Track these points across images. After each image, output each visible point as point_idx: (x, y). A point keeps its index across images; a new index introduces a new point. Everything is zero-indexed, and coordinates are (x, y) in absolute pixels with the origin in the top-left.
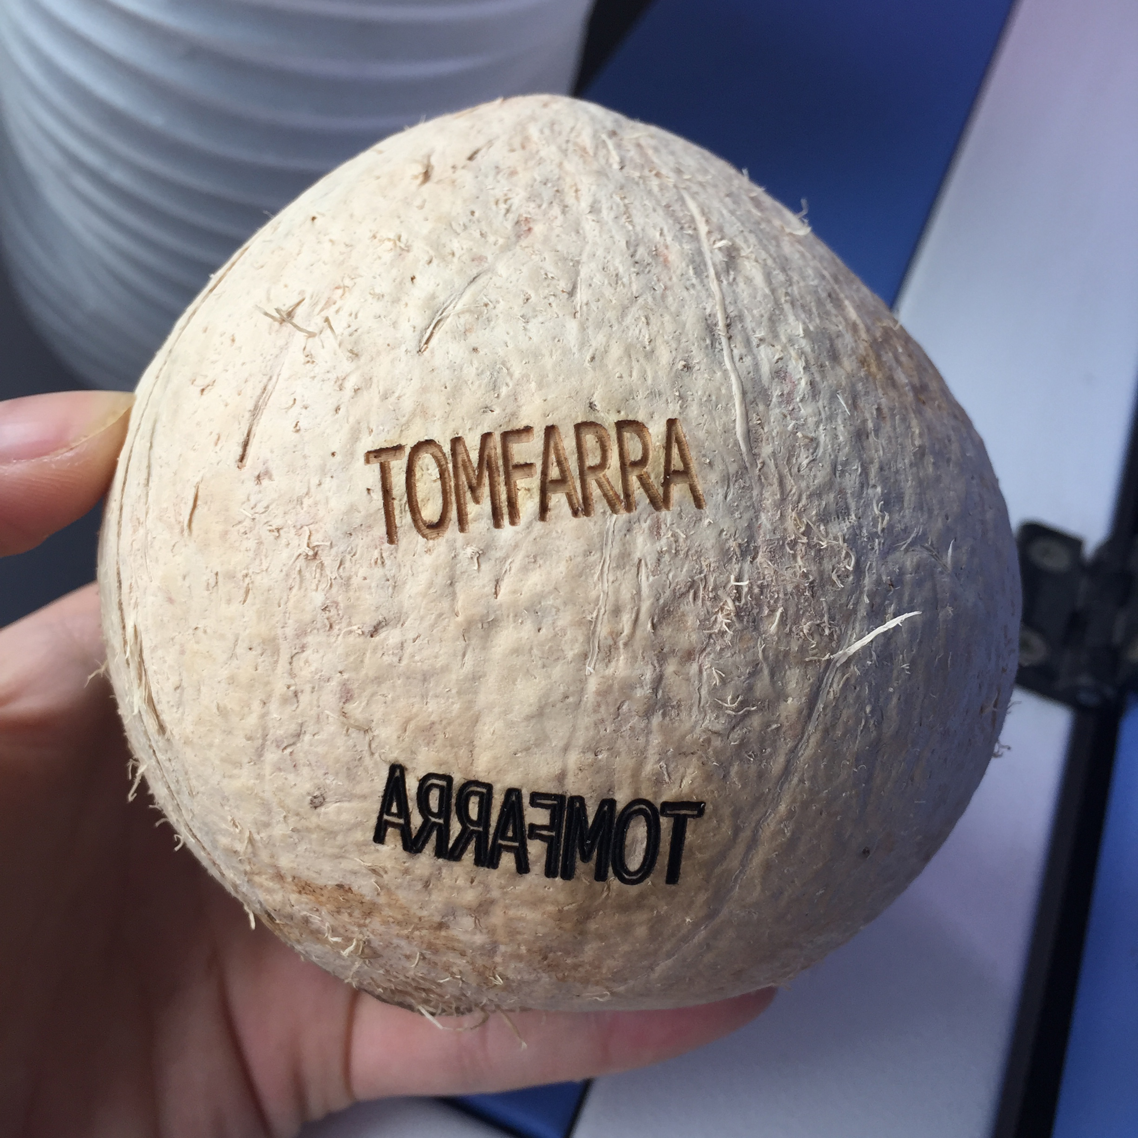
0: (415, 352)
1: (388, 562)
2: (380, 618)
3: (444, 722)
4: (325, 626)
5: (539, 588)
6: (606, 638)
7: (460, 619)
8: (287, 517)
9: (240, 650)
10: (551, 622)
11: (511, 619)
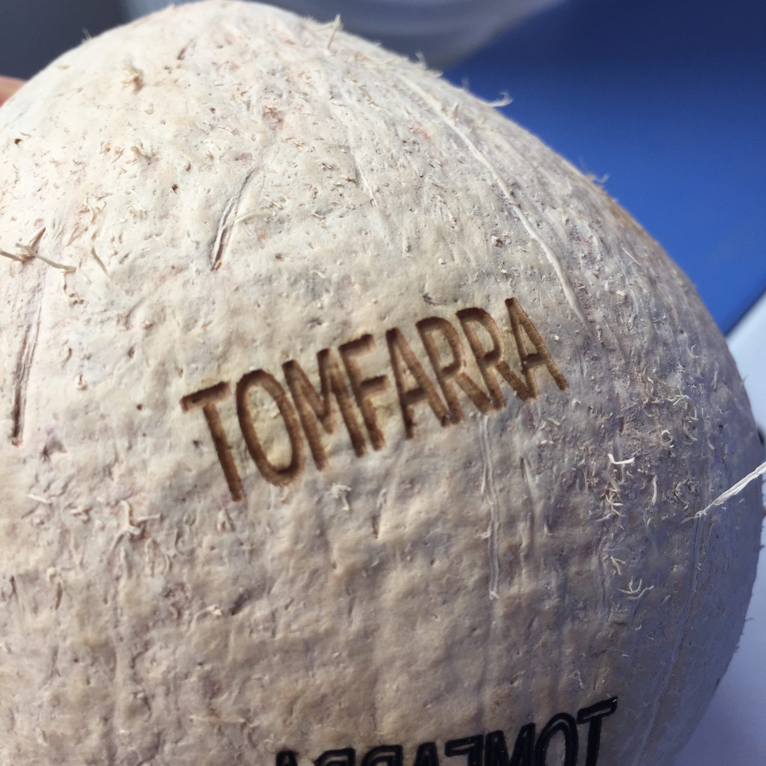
0: (208, 270)
1: (238, 524)
2: (241, 590)
3: (338, 691)
4: (171, 614)
5: (423, 516)
6: (505, 555)
7: (339, 571)
8: (95, 493)
9: (63, 663)
10: (443, 550)
11: (398, 557)
